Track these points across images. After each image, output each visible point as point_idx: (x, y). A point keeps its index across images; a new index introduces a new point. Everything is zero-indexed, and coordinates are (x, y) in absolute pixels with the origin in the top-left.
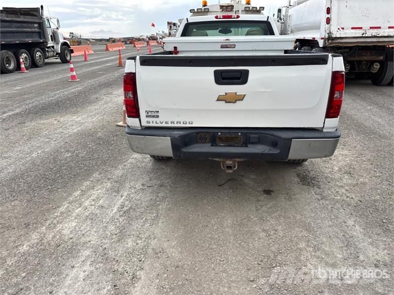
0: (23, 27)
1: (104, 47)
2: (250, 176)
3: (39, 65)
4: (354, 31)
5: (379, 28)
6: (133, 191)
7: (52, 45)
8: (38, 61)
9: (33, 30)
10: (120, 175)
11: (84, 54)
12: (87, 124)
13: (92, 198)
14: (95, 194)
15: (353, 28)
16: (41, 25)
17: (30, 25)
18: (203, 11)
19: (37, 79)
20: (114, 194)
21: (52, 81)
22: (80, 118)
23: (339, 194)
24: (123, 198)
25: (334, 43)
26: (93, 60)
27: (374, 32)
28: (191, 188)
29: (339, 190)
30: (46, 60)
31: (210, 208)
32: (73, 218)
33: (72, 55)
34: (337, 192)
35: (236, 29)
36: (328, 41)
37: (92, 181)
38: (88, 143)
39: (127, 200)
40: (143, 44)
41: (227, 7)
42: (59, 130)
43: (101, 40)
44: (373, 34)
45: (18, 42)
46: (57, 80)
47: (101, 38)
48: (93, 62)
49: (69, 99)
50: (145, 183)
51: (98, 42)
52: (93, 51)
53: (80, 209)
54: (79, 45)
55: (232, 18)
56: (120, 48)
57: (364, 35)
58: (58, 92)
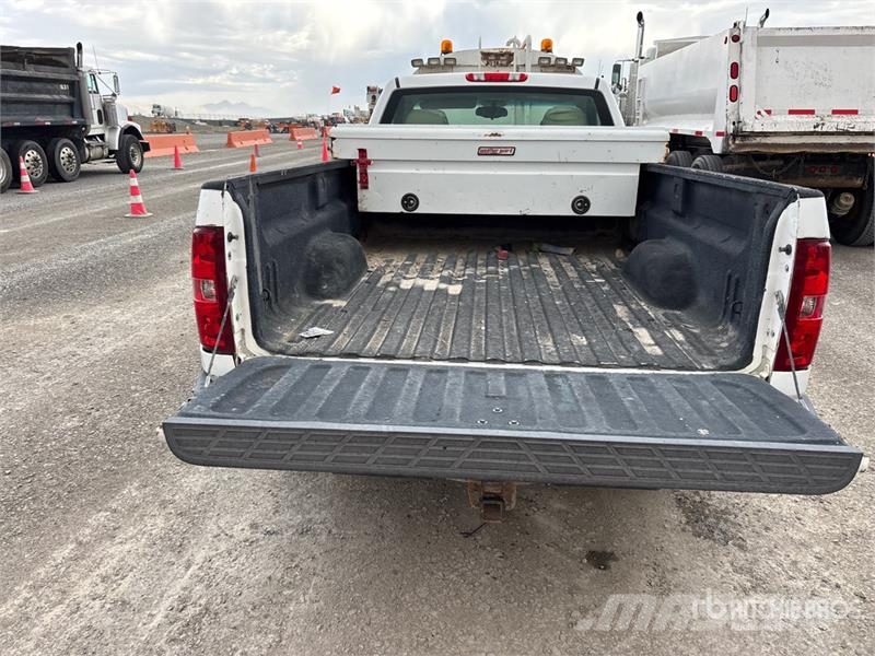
0: (31, 91)
1: (224, 140)
2: (551, 502)
3: (66, 177)
4: (794, 118)
5: (855, 112)
6: (223, 547)
7: (99, 132)
8: (65, 168)
9: (56, 97)
10: (197, 490)
11: (173, 152)
12: (142, 332)
13: (102, 571)
14: (112, 556)
15: (791, 112)
16: (76, 87)
17: (49, 87)
18: (442, 63)
19: (54, 210)
20: (169, 556)
21: (86, 215)
22: (129, 315)
23: (801, 572)
24: (190, 572)
25: (747, 145)
26: (194, 167)
27: (843, 122)
28: (385, 543)
29: (799, 558)
30: (84, 167)
31: (435, 614)
32: (31, 645)
33: (146, 155)
34: (795, 563)
35: (519, 107)
36: (734, 139)
37: (115, 511)
38: (133, 388)
39: (201, 581)
40: (312, 133)
41: (498, 56)
42: (68, 348)
43: (220, 123)
44: (841, 127)
45: (19, 124)
46: (98, 213)
47: (222, 119)
48: (191, 171)
49: (116, 264)
50: (260, 520)
51: (214, 128)
52: (198, 147)
53: (58, 610)
54: (170, 132)
55: (507, 81)
56: (259, 142)
57: (818, 129)
58: (94, 243)
